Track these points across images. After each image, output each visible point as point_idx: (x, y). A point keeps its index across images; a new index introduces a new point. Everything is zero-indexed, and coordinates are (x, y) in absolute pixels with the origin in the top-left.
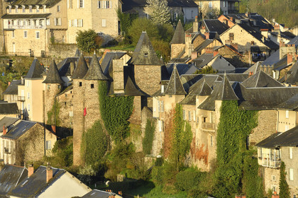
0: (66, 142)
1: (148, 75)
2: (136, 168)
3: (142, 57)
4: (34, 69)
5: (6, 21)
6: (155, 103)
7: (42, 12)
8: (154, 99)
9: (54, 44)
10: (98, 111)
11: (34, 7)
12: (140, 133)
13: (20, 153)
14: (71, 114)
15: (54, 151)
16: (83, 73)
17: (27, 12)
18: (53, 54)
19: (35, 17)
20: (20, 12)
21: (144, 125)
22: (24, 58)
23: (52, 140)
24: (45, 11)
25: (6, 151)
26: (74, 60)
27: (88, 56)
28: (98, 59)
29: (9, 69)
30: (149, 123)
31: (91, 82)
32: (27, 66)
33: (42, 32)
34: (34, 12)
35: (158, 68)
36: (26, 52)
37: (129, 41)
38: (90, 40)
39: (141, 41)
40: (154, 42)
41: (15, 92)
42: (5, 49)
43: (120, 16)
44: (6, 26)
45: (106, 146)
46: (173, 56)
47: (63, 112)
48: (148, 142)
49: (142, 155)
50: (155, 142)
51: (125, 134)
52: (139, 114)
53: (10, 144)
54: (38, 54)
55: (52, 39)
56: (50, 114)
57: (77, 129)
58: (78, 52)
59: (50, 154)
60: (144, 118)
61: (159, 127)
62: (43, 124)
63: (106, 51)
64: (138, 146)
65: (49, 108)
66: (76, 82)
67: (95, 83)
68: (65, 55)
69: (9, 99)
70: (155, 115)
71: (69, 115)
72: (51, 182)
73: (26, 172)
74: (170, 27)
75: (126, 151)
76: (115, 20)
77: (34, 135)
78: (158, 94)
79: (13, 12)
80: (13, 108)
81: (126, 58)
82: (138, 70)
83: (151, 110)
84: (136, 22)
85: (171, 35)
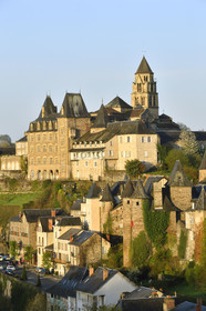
0: (117, 248)
1: (181, 195)
2: (173, 269)
3: (176, 180)
4: (93, 190)
5: (72, 154)
6: (188, 217)
7: (98, 146)
8: (187, 214)
9: (108, 171)
10: (142, 223)
11: (93, 142)
12: (175, 241)
13: (83, 256)
14: (121, 226)
15: (109, 255)
16: (131, 194)
17: (88, 146)
18: (107, 178)
19: (94, 150)
20: (83, 147)
21: (178, 235)
22: (85, 181)
23: (107, 246)
24: (101, 145)
25: (72, 255)
26: (123, 183)
27: (134, 180)
28: (141, 183)
29: (74, 190)
30: (182, 233)
31: (137, 200)
32: (87, 187)
33: (98, 161)
34: (93, 146)
35: (189, 189)
36: (87, 177)
37: (166, 168)
38: (136, 167)
39: (175, 168)
40: (186, 168)
41: (79, 208)
42: (71, 175)
43: (159, 148)
44: (72, 158)
45: (149, 252)
46: (201, 179)
47: (116, 224)
48: (182, 248)
49: (177, 259)
50: (188, 249)
51: (164, 242)
52: (174, 226)
53: (75, 249)
54: (95, 178)
55: (107, 167)
56: (105, 226)
57: (126, 238)
58: (126, 177)
59: (105, 257)
60: (179, 229)
61: (191, 236)
62: (100, 233)
63: (148, 176)
64: (175, 251)
65: (104, 221)
66: (125, 200)
67: (140, 201)
68: (116, 179)
69: (74, 214)
70: (188, 226)
71: (119, 226)
72: (107, 279)
73: (88, 271)
74: (198, 156)
75: (165, 256)
76: (155, 151)
77: (93, 242)
78: (190, 209)
79: (78, 147)
80: (77, 221)
81: (164, 181)
82: (174, 191)
83: (184, 222)
84: (171, 153)
85: (199, 163)
